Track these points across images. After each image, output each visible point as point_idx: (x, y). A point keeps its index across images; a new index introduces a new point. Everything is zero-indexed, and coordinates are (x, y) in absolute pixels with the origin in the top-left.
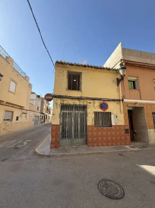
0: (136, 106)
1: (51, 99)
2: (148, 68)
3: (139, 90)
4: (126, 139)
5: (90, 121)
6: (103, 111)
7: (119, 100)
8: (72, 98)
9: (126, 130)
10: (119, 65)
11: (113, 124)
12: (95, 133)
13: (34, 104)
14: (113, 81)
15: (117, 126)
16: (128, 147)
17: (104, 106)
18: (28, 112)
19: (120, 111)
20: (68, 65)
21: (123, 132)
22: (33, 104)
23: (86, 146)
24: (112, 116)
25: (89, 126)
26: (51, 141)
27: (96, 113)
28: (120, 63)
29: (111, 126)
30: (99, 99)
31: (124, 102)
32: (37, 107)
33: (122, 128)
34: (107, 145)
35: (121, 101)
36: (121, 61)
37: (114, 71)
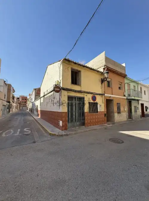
0: (110, 99)
1: (59, 91)
2: (117, 74)
3: (112, 88)
4: (104, 120)
5: (86, 109)
6: (93, 102)
7: (102, 94)
8: (75, 91)
9: (105, 114)
10: (103, 69)
11: (99, 111)
12: (89, 118)
13: (2, 90)
14: (99, 80)
15: (101, 112)
16: (106, 124)
17: (94, 98)
19: (102, 102)
20: (72, 63)
21: (103, 116)
22: (1, 92)
23: (84, 127)
24: (98, 105)
25: (86, 112)
26: (62, 125)
27: (89, 103)
28: (103, 67)
29: (97, 112)
30: (92, 93)
32: (4, 95)
33: (103, 113)
34: (96, 125)
36: (104, 66)
37: (100, 73)
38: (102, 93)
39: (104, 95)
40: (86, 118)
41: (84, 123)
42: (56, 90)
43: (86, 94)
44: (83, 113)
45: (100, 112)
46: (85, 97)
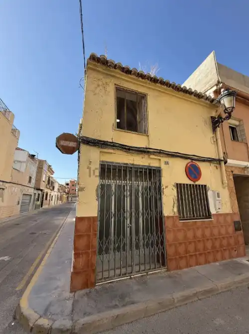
1: (74, 148)
3: (246, 144)
4: (237, 243)
5: (169, 206)
6: (192, 183)
7: (219, 161)
9: (235, 223)
10: (212, 94)
11: (213, 211)
12: (180, 236)
13: (23, 169)
14: (205, 122)
15: (221, 215)
17: (193, 172)
18: (7, 185)
19: (221, 183)
20: (118, 70)
21: (231, 229)
22: (19, 171)
23: (163, 269)
24: (210, 193)
25: (168, 217)
26: (74, 267)
27: (179, 187)
28: (215, 88)
29: (209, 215)
30: (184, 156)
31: (227, 164)
32: (28, 177)
33: (229, 219)
35: (223, 163)
36: (217, 85)
37: (207, 101)
38: (217, 158)
39: (226, 163)
40: (169, 237)
41: (163, 255)
42: (63, 146)
43: (166, 159)
44: (159, 220)
45: (218, 215)
46: (163, 166)
